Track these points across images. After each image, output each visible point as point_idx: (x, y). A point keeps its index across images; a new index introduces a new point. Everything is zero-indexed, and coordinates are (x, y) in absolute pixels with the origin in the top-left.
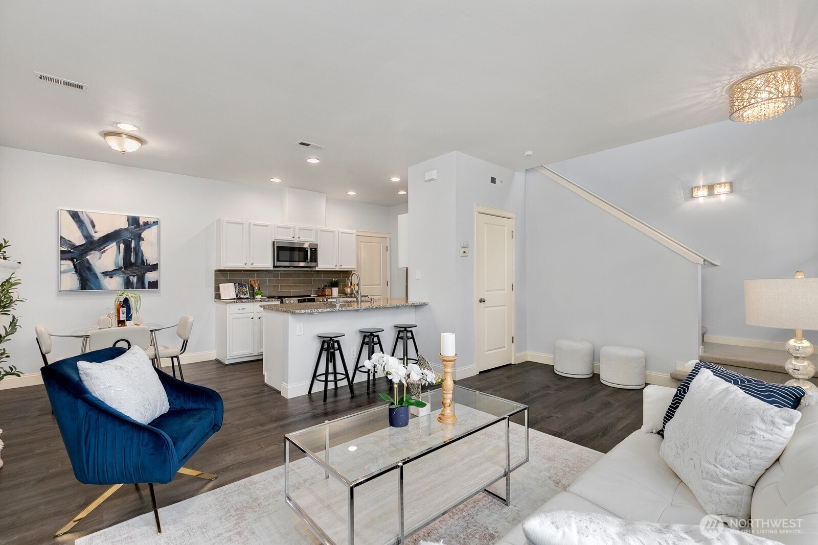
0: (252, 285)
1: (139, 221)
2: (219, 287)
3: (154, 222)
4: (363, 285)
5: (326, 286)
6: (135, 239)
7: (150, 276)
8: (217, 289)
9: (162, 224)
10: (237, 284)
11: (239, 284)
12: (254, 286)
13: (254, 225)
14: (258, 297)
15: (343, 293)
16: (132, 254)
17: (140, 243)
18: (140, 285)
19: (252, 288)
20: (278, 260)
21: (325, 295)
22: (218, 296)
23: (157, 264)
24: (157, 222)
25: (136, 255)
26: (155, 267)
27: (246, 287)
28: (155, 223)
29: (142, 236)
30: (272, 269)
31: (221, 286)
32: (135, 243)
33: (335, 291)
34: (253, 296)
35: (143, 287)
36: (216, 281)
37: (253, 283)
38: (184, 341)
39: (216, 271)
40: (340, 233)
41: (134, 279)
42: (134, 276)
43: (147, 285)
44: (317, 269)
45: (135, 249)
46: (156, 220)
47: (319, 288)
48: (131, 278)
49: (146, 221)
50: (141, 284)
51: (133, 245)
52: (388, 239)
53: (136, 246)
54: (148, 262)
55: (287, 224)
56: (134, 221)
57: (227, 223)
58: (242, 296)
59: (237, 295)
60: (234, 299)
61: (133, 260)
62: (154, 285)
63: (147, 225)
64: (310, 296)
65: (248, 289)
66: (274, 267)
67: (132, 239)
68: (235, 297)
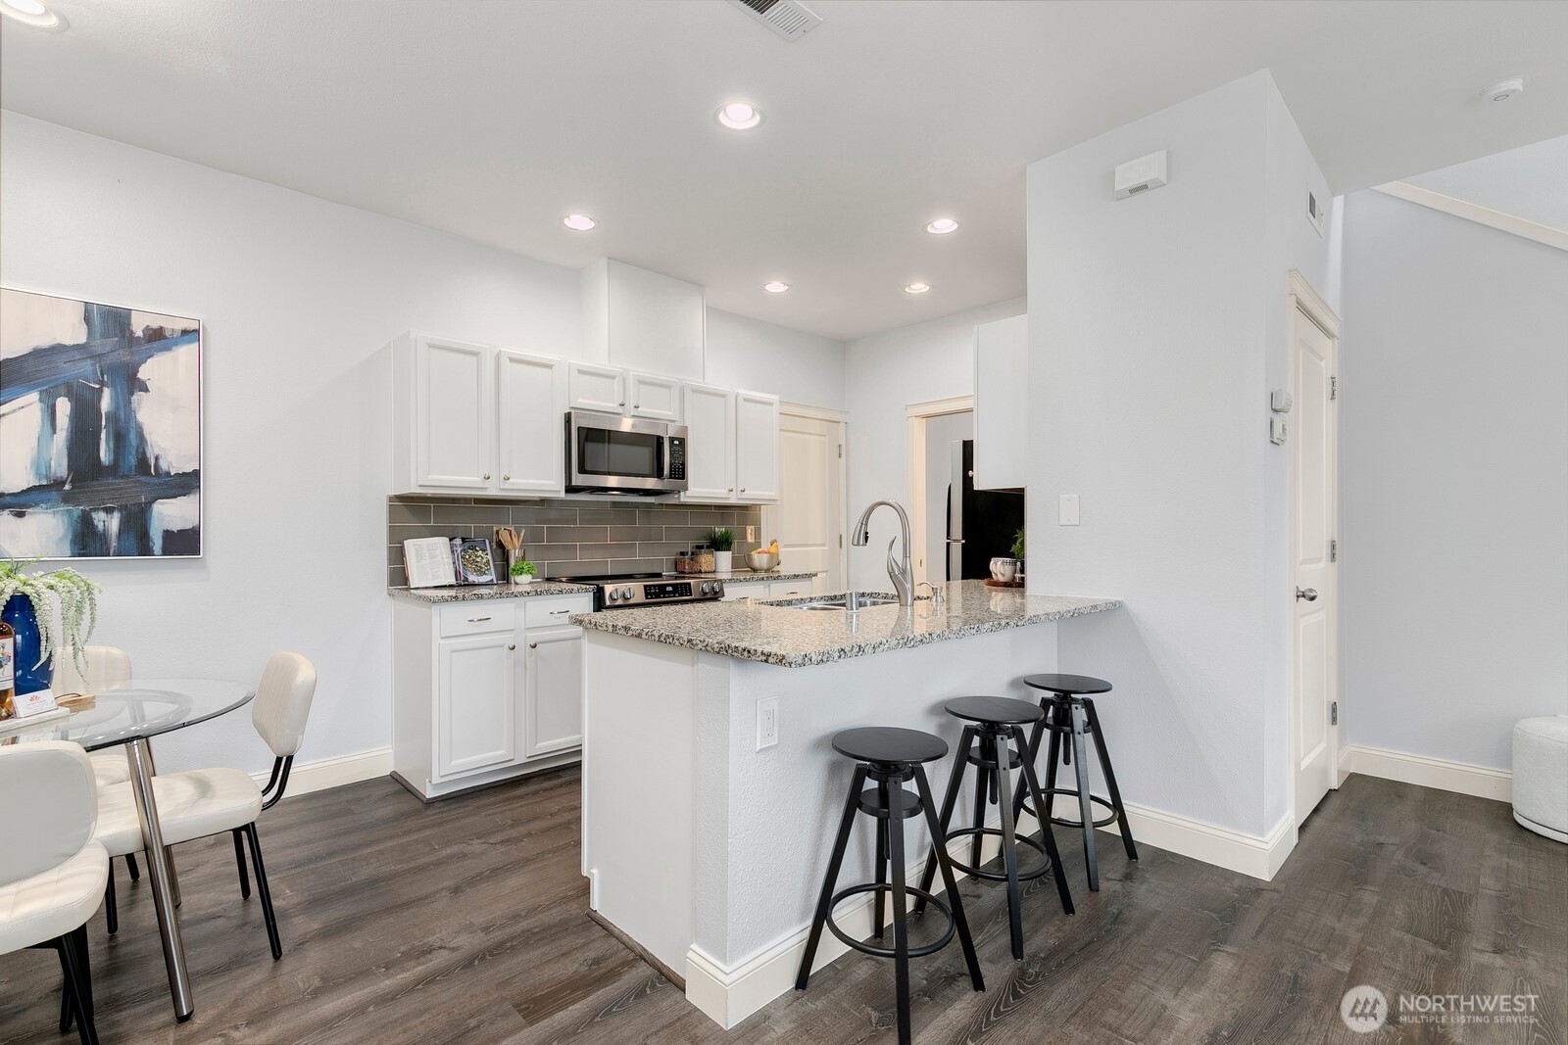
0: (501, 545)
1: (129, 324)
2: (402, 548)
3: (185, 332)
4: (786, 546)
5: (700, 547)
6: (113, 385)
7: (169, 514)
8: (398, 556)
9: (216, 339)
10: (458, 541)
11: (463, 540)
12: (508, 546)
13: (512, 360)
14: (524, 580)
15: (745, 567)
16: (103, 435)
17: (135, 398)
18: (131, 541)
19: (502, 551)
20: (582, 470)
21: (700, 572)
22: (399, 577)
23: (196, 474)
24: (197, 331)
25: (119, 439)
26: (187, 483)
27: (483, 550)
28: (190, 334)
29: (143, 374)
30: (562, 495)
31: (410, 545)
32: (115, 400)
33: (724, 559)
34: (505, 576)
35: (145, 549)
36: (392, 530)
37: (504, 537)
38: (279, 760)
39: (392, 499)
40: (741, 400)
41: (110, 523)
42: (109, 511)
43: (157, 542)
44: (685, 498)
45: (113, 417)
46: (193, 326)
47: (682, 554)
48: (99, 518)
49: (155, 326)
50: (137, 540)
51: (106, 404)
52: (842, 425)
53: (117, 408)
54: (164, 465)
55: (601, 363)
56: (113, 321)
57: (431, 346)
58: (472, 578)
59: (457, 574)
60: (451, 586)
61: (105, 455)
62: (184, 543)
63: (157, 338)
64: (659, 575)
65: (489, 557)
66: (571, 489)
67: (102, 384)
68: (453, 581)
